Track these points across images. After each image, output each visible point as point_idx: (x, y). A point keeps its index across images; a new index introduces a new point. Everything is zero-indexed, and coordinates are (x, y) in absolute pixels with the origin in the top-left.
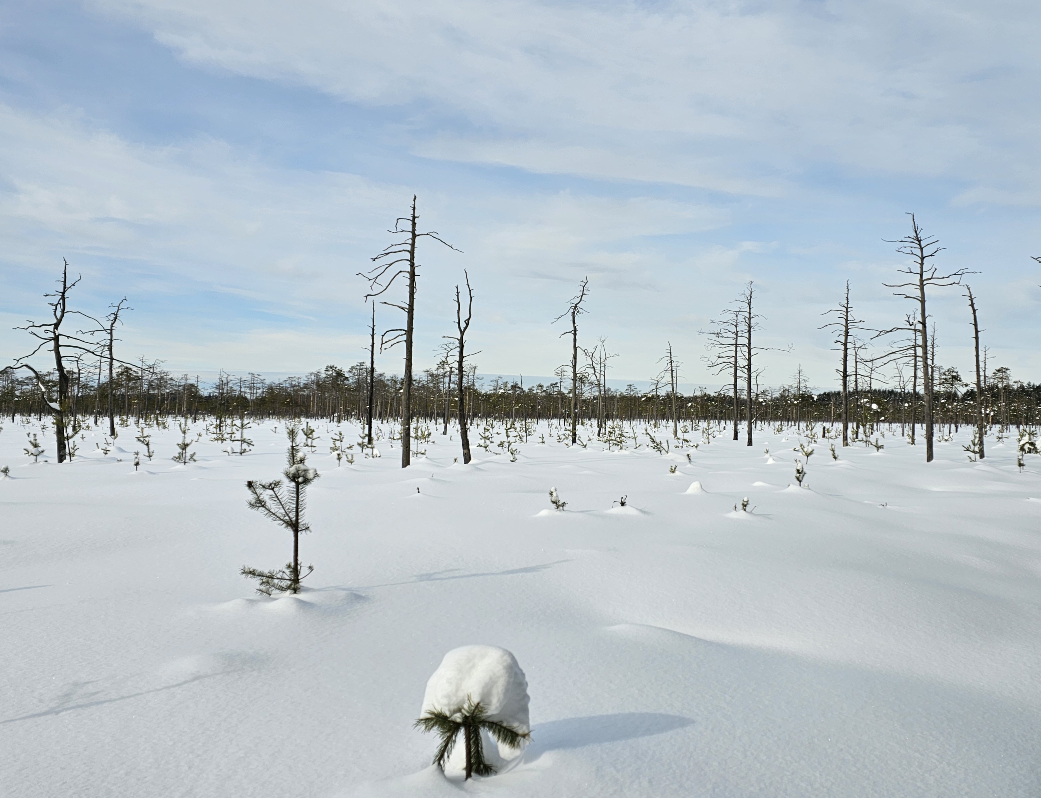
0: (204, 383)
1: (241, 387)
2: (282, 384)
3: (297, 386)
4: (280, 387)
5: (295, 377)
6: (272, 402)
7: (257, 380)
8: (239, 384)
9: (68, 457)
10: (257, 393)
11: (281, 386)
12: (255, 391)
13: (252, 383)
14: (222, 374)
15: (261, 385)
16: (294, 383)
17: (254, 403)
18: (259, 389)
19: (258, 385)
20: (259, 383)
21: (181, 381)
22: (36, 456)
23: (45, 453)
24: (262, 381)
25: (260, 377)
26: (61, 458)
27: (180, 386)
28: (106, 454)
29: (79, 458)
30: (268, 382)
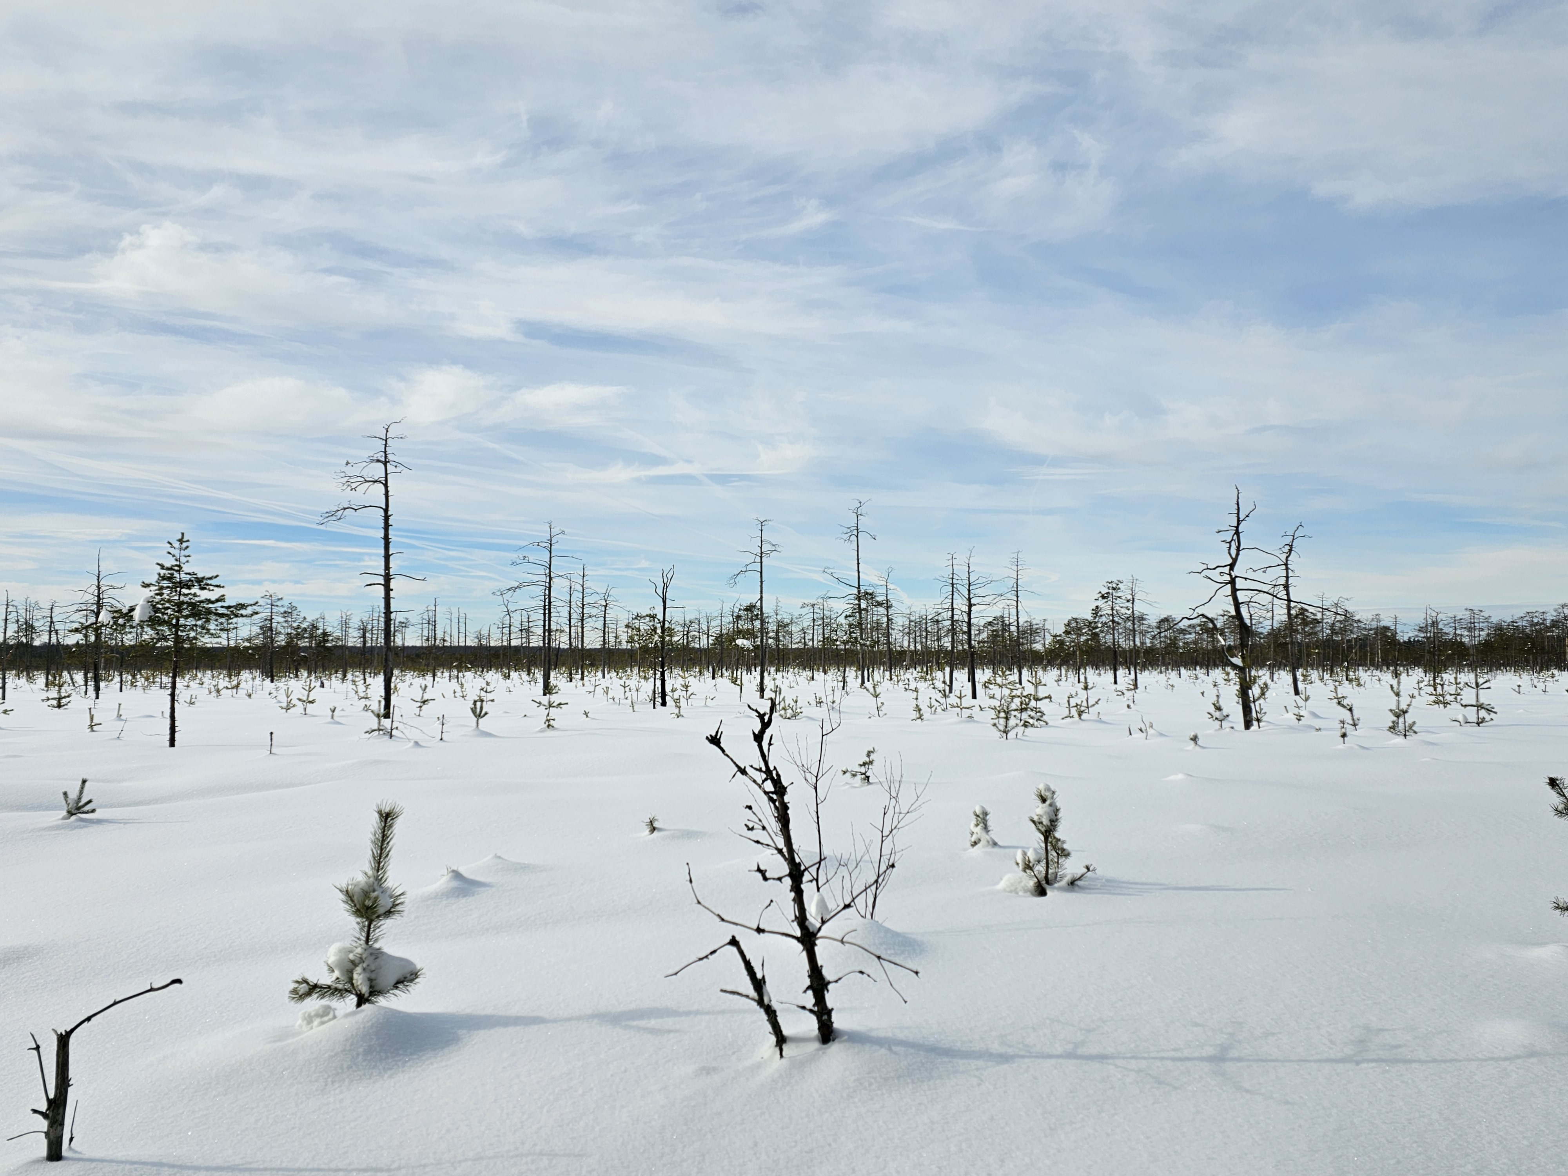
0: (1405, 625)
1: (1456, 629)
2: (1516, 622)
3: (1541, 624)
4: (1513, 626)
5: (1536, 612)
6: (1504, 648)
7: (1479, 619)
8: (1453, 625)
9: (1255, 723)
10: (1480, 635)
11: (1515, 624)
12: (1477, 633)
13: (1471, 623)
14: (1429, 611)
15: (1486, 624)
16: (1536, 620)
17: (1477, 651)
18: (1483, 630)
19: (1481, 624)
20: (1483, 622)
21: (1372, 623)
22: (1221, 721)
23: (1230, 718)
24: (1487, 619)
25: (1482, 614)
26: (1248, 725)
27: (1371, 629)
28: (1299, 720)
29: (1268, 724)
30: (1494, 620)
